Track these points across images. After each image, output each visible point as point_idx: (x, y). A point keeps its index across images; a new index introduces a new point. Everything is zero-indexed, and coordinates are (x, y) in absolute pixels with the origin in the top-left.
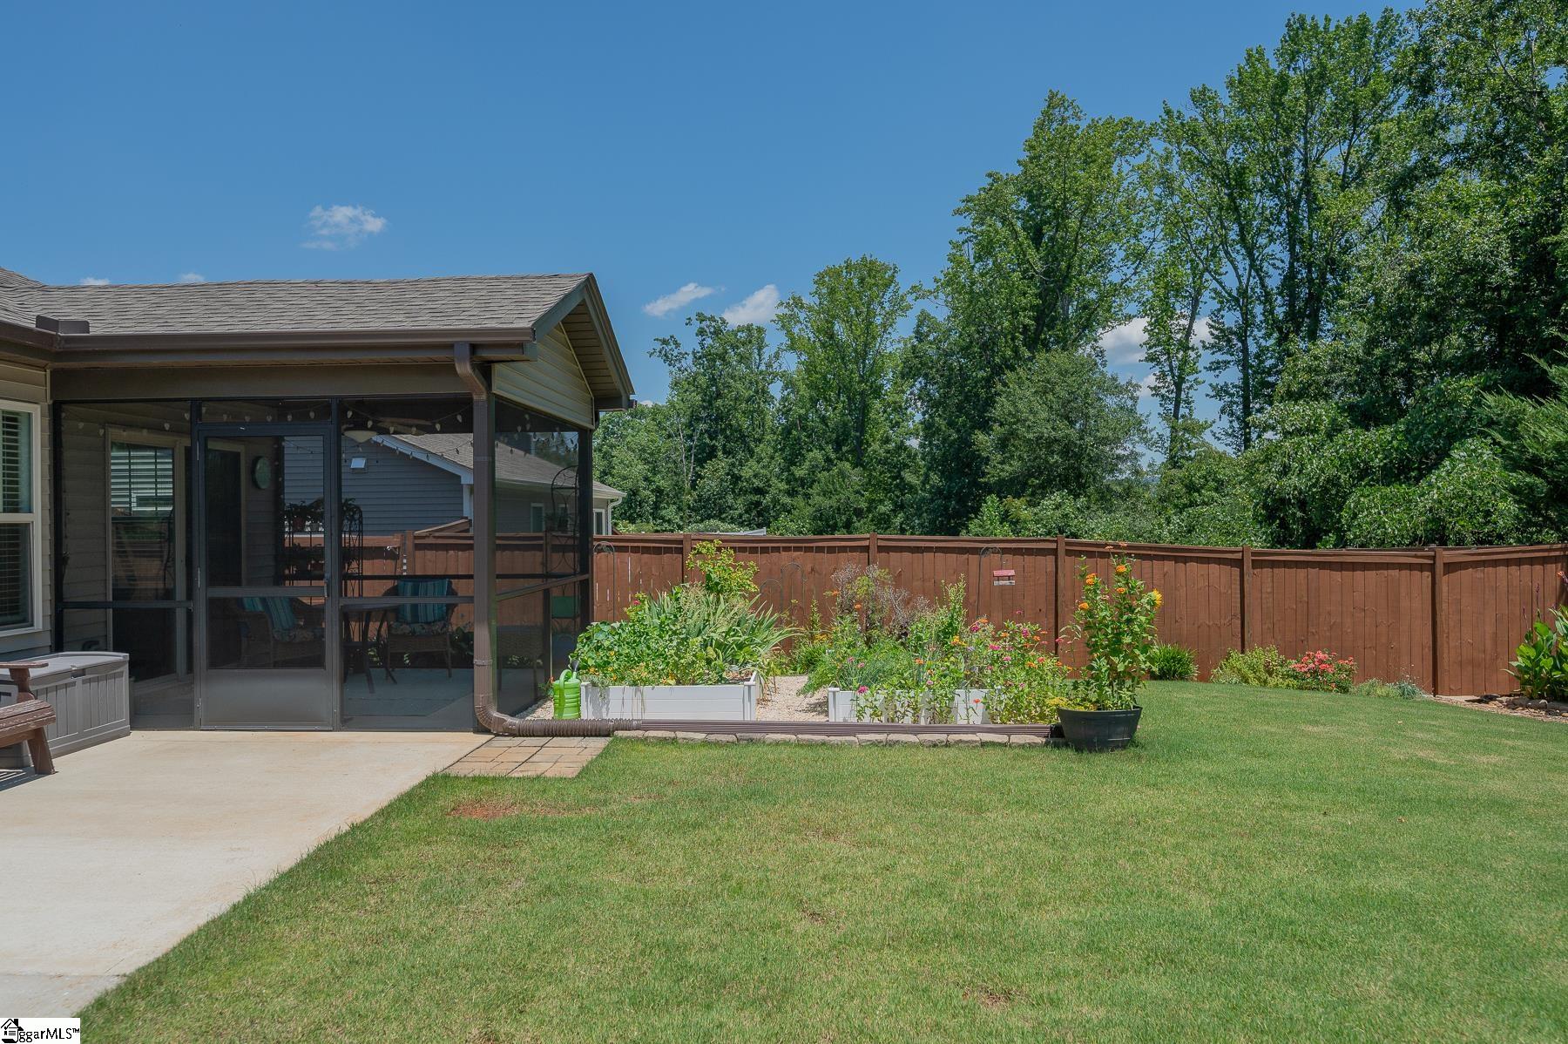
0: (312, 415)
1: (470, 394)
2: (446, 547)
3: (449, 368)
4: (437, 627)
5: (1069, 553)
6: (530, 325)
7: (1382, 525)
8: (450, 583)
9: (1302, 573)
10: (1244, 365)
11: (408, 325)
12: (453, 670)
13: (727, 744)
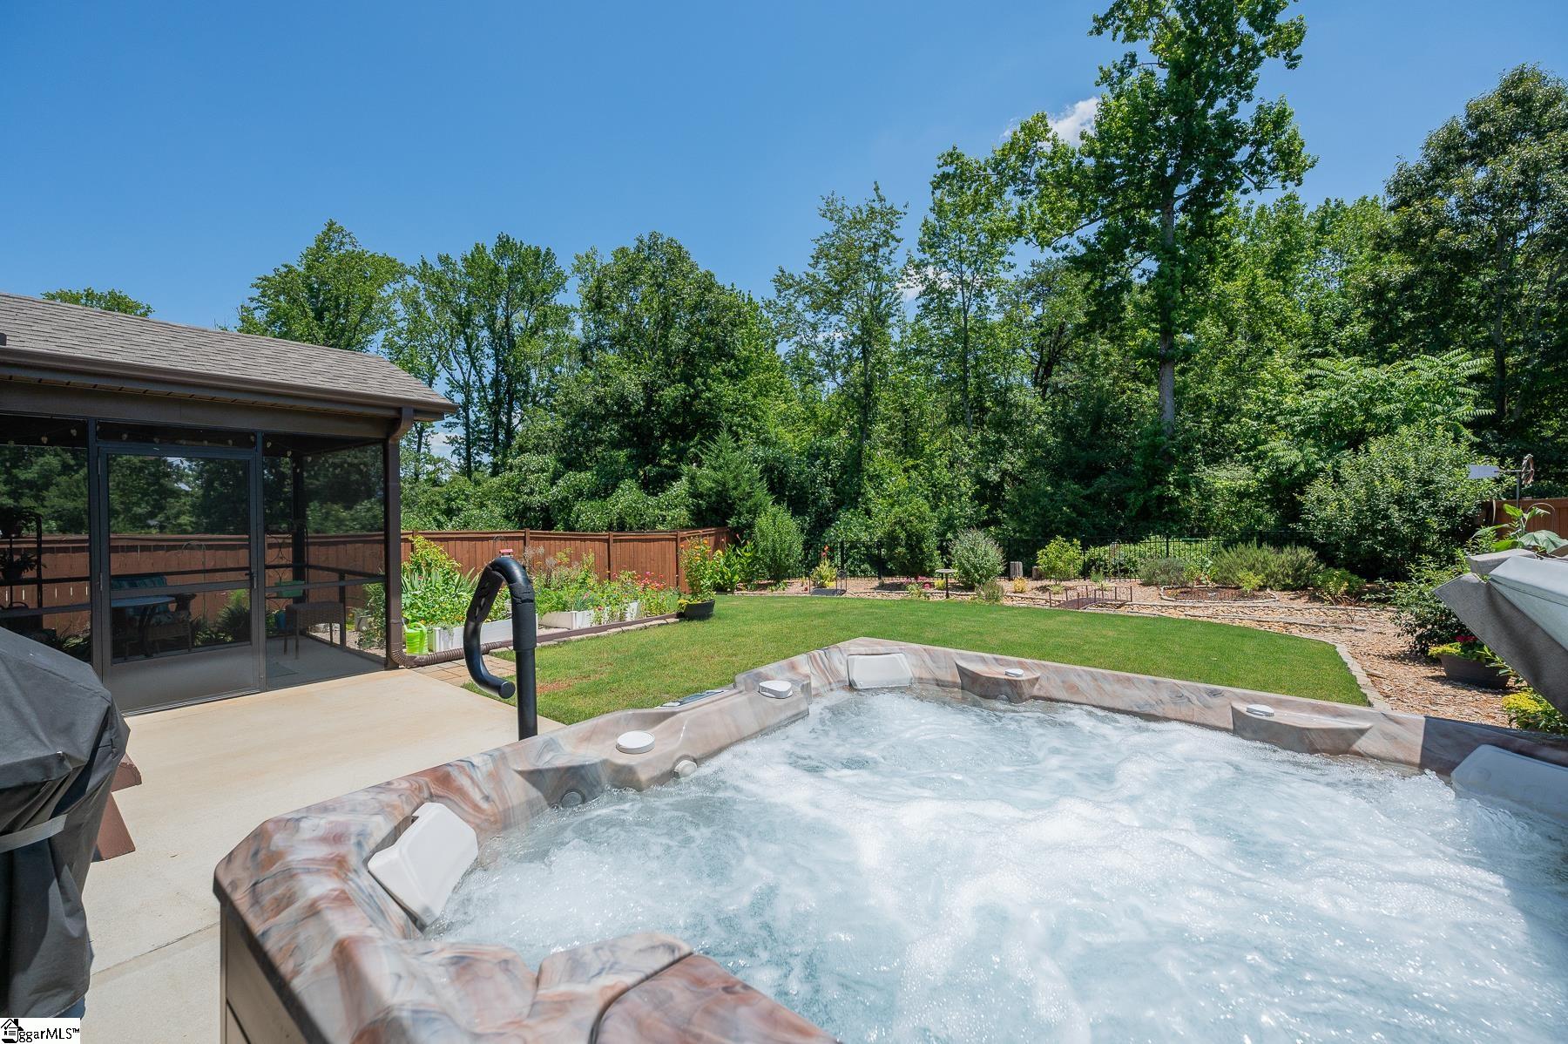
5: (532, 538)
7: (593, 520)
9: (631, 544)
10: (467, 425)
13: (554, 646)
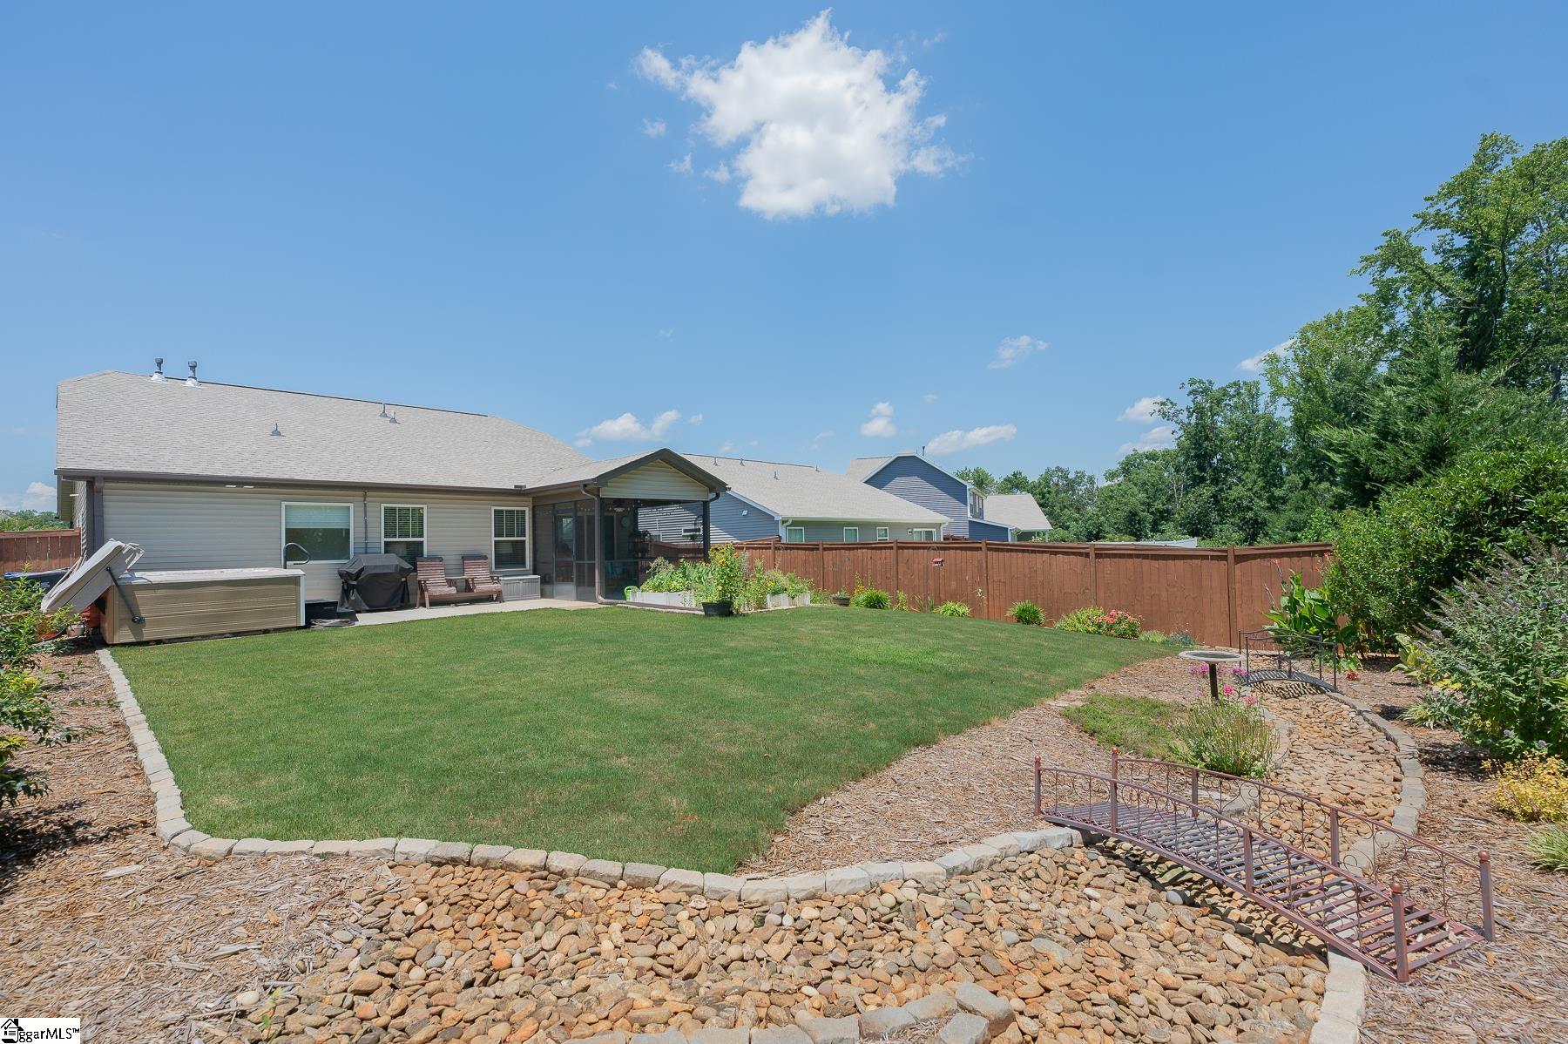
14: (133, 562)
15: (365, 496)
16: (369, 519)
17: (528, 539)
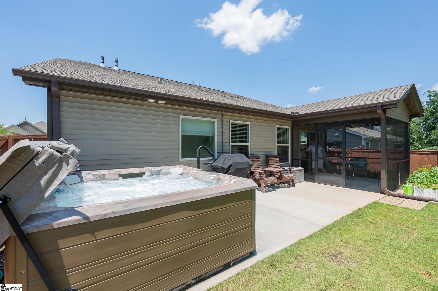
0: (339, 125)
1: (380, 117)
2: (360, 152)
3: (375, 112)
4: (364, 169)
6: (400, 98)
8: (366, 160)
11: (363, 104)
12: (367, 179)
14: (53, 170)
15: (222, 115)
16: (224, 130)
17: (290, 145)
